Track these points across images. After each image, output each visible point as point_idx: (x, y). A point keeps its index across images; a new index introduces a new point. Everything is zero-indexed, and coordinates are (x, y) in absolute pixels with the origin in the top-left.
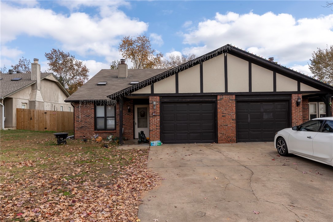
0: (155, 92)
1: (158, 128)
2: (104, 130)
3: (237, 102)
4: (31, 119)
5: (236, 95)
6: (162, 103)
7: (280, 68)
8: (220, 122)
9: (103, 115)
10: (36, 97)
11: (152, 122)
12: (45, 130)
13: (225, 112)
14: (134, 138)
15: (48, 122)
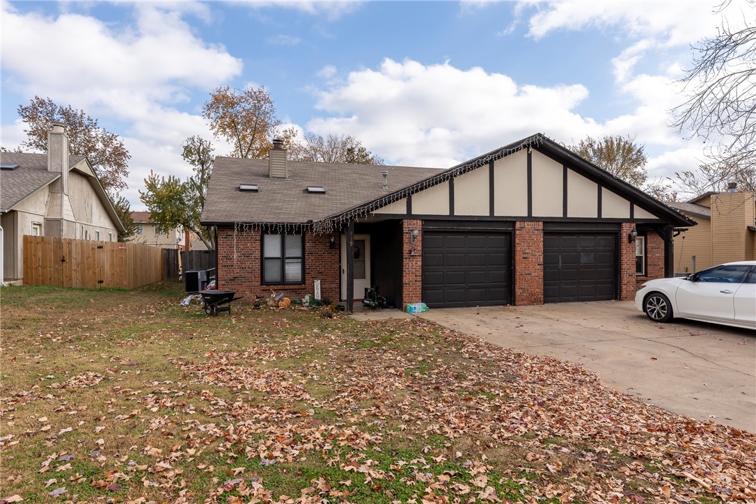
0: (414, 212)
1: (419, 279)
2: (280, 284)
3: (546, 233)
4: (63, 261)
5: (544, 222)
6: (425, 232)
7: (611, 179)
8: (520, 268)
9: (277, 254)
10: (61, 210)
11: (408, 268)
12: (98, 286)
13: (528, 251)
14: (341, 300)
15: (107, 267)
